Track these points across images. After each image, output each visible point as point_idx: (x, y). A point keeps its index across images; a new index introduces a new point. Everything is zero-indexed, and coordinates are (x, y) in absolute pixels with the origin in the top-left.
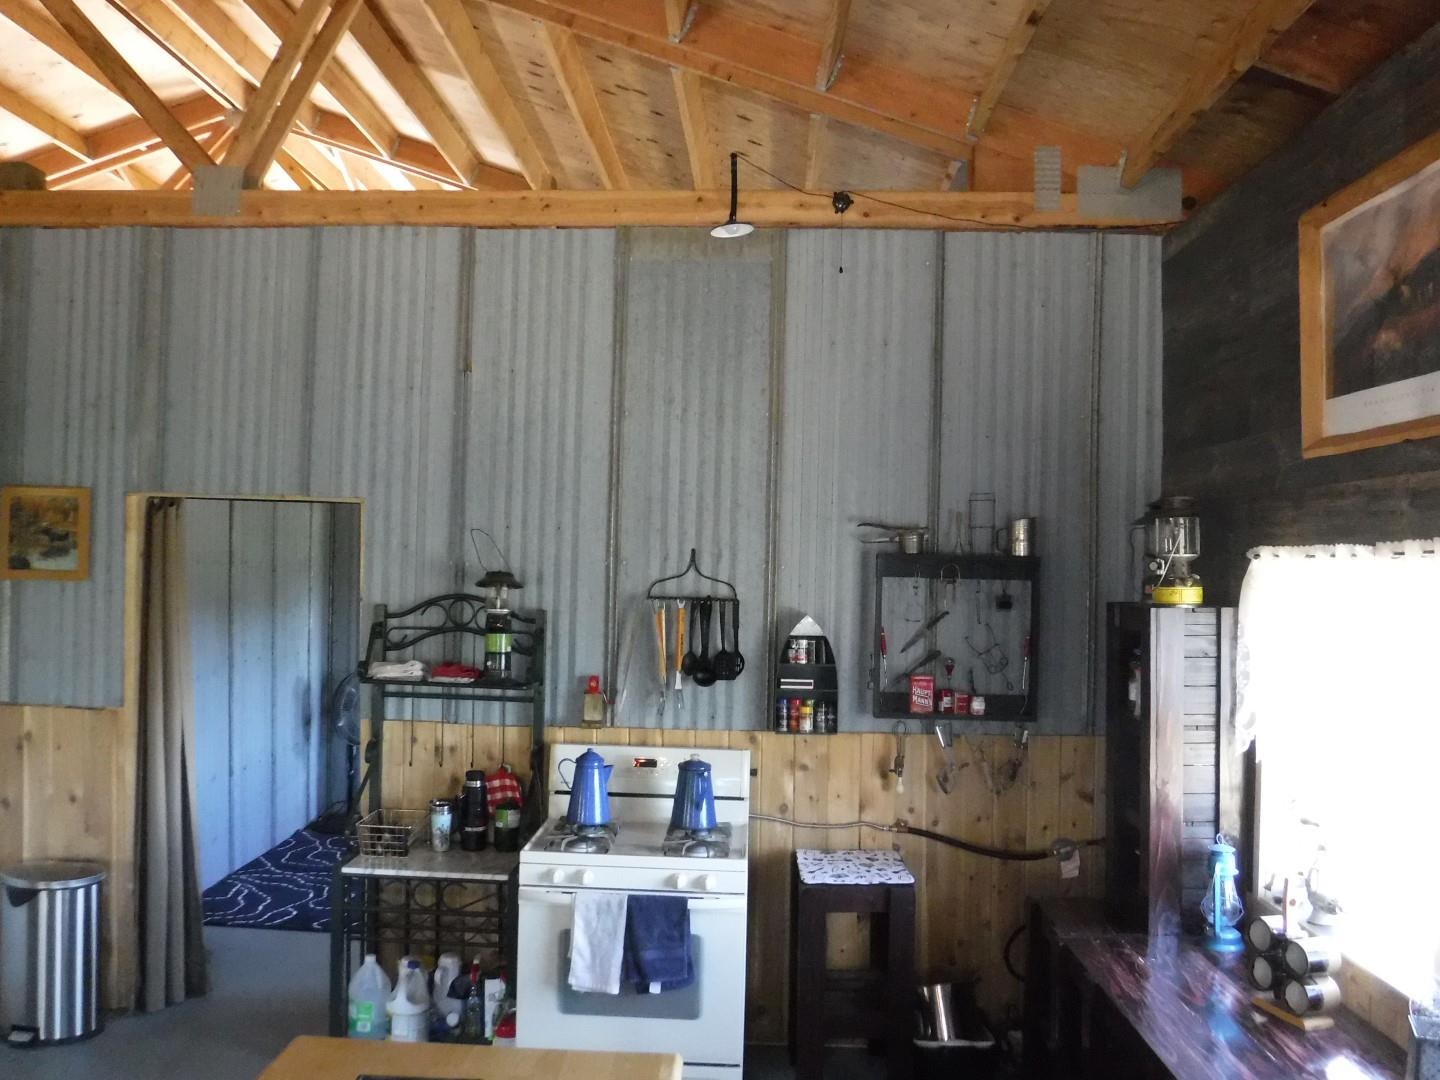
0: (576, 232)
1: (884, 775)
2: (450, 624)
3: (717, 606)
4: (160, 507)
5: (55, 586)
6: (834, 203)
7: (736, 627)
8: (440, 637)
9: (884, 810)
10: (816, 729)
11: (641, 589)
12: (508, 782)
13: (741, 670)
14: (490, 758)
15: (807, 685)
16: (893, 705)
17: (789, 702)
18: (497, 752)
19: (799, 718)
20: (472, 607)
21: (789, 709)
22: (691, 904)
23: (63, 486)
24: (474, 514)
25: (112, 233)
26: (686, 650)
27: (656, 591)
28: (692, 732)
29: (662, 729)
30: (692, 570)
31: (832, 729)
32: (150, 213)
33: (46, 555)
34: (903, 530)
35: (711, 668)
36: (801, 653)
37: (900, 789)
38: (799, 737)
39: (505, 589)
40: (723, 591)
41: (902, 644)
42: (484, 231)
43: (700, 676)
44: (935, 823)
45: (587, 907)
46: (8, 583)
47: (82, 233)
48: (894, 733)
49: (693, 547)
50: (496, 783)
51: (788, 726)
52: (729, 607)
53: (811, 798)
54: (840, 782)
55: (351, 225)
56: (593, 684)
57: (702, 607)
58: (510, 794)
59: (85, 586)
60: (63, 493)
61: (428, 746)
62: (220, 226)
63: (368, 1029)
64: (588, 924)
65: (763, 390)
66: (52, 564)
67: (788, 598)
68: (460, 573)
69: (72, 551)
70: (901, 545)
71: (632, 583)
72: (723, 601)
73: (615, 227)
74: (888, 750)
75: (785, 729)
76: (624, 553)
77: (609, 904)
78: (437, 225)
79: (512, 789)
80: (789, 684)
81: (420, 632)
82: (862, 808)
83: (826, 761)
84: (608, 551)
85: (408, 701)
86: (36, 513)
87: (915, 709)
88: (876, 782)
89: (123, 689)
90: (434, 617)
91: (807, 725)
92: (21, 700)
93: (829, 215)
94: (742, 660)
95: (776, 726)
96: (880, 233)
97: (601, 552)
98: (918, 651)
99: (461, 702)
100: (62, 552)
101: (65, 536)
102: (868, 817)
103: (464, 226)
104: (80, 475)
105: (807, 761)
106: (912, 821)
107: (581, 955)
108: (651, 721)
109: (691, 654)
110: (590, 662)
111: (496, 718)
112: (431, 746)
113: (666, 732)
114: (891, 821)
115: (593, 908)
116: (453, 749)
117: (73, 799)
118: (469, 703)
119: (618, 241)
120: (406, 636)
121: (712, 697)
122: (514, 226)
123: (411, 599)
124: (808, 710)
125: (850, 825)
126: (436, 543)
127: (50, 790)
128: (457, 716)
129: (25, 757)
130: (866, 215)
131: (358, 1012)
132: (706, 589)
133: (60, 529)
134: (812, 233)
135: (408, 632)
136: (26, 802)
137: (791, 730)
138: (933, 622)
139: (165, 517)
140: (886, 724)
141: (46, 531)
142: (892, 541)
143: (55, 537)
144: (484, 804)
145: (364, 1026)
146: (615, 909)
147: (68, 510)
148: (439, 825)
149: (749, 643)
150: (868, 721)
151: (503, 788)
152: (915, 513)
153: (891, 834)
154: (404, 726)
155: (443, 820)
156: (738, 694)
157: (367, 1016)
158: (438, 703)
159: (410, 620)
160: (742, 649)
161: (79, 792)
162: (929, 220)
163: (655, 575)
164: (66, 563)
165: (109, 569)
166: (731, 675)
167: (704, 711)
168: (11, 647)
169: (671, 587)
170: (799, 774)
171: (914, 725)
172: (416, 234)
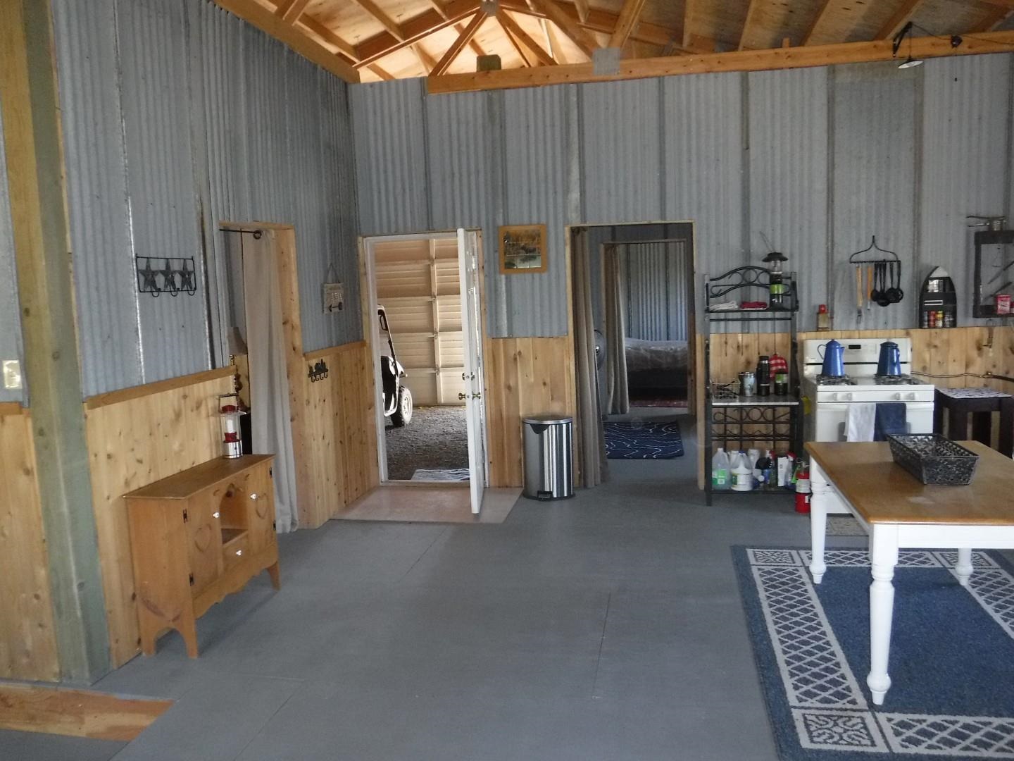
0: (806, 70)
1: (979, 348)
2: (744, 282)
3: (888, 264)
4: (578, 232)
5: (528, 276)
6: (952, 43)
7: (899, 275)
8: (739, 289)
9: (979, 367)
10: (944, 326)
11: (846, 258)
12: (779, 361)
13: (902, 298)
14: (767, 350)
15: (940, 303)
16: (985, 311)
17: (929, 312)
18: (771, 348)
19: (936, 320)
20: (756, 272)
21: (928, 316)
22: (909, 406)
23: (531, 224)
24: (755, 225)
25: (548, 89)
26: (873, 288)
27: (854, 259)
28: (875, 331)
29: (859, 330)
30: (873, 246)
31: (954, 324)
32: (570, 76)
33: (525, 260)
34: (991, 219)
35: (885, 297)
36: (934, 285)
37: (991, 354)
38: (933, 331)
39: (778, 261)
40: (891, 257)
41: (990, 279)
42: (753, 73)
43: (881, 301)
44: (1007, 373)
45: (856, 410)
46: (503, 277)
47: (531, 90)
48: (986, 326)
49: (874, 234)
50: (773, 362)
51: (928, 325)
52: (895, 265)
53: (939, 362)
54: (955, 352)
55: (681, 74)
56: (823, 309)
57: (880, 266)
58: (780, 367)
59: (545, 275)
60: (531, 228)
61: (734, 346)
62: (608, 81)
63: (724, 483)
64: (856, 417)
65: (911, 149)
66: (527, 266)
67: (927, 258)
68: (747, 254)
69: (537, 258)
70: (991, 227)
71: (841, 255)
72: (891, 261)
73: (826, 65)
74: (982, 335)
75: (926, 327)
76: (836, 240)
77: (866, 408)
78: (727, 71)
79: (781, 364)
80: (929, 303)
81: (727, 288)
82: (967, 366)
83: (948, 343)
84: (827, 239)
85: (722, 323)
86: (518, 238)
87: (999, 312)
88: (974, 353)
89: (567, 326)
90: (736, 279)
91: (940, 324)
92: (515, 336)
93: (949, 49)
94: (902, 293)
95: (921, 326)
96: (977, 57)
97: (823, 240)
98: (998, 283)
99: (751, 322)
100: (534, 258)
101: (534, 250)
102: (971, 371)
103: (742, 71)
104: (539, 218)
105: (937, 342)
106: (995, 373)
107: (852, 433)
108: (853, 326)
109: (875, 290)
110: (820, 298)
111: (769, 330)
112: (735, 346)
113: (861, 332)
114: (983, 373)
115: (859, 410)
116: (747, 346)
117: (545, 384)
118: (755, 322)
119: (829, 73)
120: (721, 290)
121: (886, 313)
122: (771, 69)
123: (723, 271)
124: (940, 316)
125: (961, 375)
126: (735, 239)
127: (532, 380)
128: (749, 330)
129: (519, 364)
130: (970, 47)
131: (718, 475)
132: (881, 256)
133: (531, 247)
134: (938, 59)
135: (721, 287)
136: (520, 387)
137: (929, 327)
138: (1006, 268)
139: (582, 236)
140: (981, 321)
141: (523, 248)
142: (985, 225)
143: (528, 251)
144: (769, 372)
145: (722, 482)
146: (870, 410)
147: (535, 237)
148: (749, 383)
149: (906, 284)
150: (971, 320)
151: (776, 364)
152: (997, 210)
153: (984, 379)
154: (721, 337)
155: (750, 381)
156: (899, 311)
157: (723, 477)
158: (739, 323)
159: (722, 282)
160: (901, 287)
161: (548, 381)
162: (1006, 47)
163: (853, 250)
164: (535, 264)
165: (557, 266)
166: (897, 300)
167: (881, 321)
168: (507, 308)
169: (862, 257)
170: (933, 350)
171: (998, 320)
172: (716, 77)
